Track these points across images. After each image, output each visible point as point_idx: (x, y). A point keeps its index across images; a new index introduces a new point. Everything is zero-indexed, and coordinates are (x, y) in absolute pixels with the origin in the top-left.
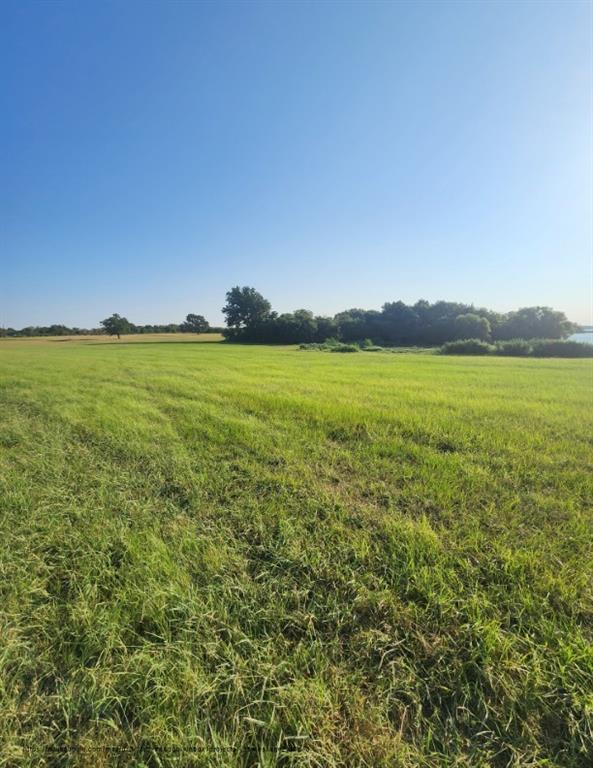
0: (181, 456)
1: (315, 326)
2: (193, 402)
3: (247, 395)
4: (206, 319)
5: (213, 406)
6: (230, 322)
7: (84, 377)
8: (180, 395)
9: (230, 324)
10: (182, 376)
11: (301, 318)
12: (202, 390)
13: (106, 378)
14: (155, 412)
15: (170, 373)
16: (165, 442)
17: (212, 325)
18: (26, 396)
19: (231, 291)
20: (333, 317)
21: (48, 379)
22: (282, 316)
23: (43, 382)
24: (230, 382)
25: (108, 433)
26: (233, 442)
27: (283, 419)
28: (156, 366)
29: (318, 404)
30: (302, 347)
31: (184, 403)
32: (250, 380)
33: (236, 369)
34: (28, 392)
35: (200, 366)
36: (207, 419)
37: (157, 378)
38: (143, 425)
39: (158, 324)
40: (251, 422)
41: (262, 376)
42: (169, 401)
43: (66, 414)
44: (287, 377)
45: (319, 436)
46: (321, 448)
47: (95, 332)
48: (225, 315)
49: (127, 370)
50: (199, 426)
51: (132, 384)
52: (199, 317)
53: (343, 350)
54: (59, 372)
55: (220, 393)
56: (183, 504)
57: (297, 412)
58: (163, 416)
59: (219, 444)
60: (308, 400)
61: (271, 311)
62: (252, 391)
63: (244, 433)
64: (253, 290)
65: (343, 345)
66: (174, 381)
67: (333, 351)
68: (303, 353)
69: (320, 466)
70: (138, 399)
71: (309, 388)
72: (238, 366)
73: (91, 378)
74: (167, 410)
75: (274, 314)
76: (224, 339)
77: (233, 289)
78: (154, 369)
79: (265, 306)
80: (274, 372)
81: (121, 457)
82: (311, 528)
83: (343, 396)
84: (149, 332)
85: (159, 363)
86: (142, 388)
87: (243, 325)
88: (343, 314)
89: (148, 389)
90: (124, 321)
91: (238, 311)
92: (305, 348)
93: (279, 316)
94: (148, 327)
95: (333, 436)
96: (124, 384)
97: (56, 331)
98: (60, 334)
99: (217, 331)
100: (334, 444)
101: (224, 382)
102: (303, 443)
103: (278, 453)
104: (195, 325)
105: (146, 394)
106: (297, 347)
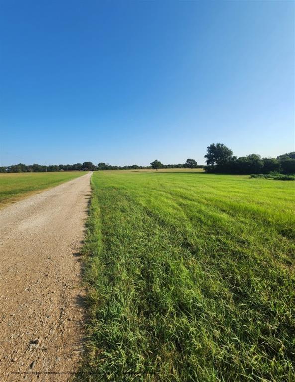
0: (189, 228)
1: (262, 163)
2: (193, 203)
3: (221, 201)
4: (196, 161)
5: (202, 206)
6: (208, 162)
7: (145, 187)
8: (186, 198)
9: (208, 164)
10: (185, 189)
11: (252, 159)
12: (196, 197)
13: (153, 187)
14: (176, 205)
15: (180, 187)
16: (181, 220)
17: (199, 164)
18: (127, 193)
19: (210, 146)
20: (276, 158)
21: (133, 187)
22: (240, 158)
23: (131, 188)
24: (210, 193)
25: (157, 212)
26: (216, 226)
27: (245, 217)
28: (173, 183)
29: (269, 211)
30: (252, 176)
31: (189, 203)
32: (222, 194)
33: (213, 187)
34: (127, 192)
35: (194, 185)
36: (200, 211)
37: (174, 189)
38: (171, 210)
39: (173, 164)
40: (225, 216)
41: (229, 192)
42: (181, 200)
43: (141, 202)
44: (245, 194)
45: (271, 231)
46: (275, 239)
47: (148, 168)
48: (206, 159)
49: (161, 185)
50: (197, 215)
51: (164, 192)
52: (192, 160)
53: (283, 179)
54: (136, 184)
55: (206, 199)
56: (193, 253)
57: (254, 215)
58: (179, 208)
59: (208, 226)
60: (262, 209)
61: (233, 156)
62: (224, 199)
63: (221, 222)
64: (223, 145)
65: (283, 176)
66: (182, 191)
67: (275, 179)
68: (253, 179)
69: (275, 250)
70: (167, 198)
71: (261, 201)
72: (214, 186)
73: (148, 188)
74: (180, 205)
75: (235, 157)
76: (205, 171)
77: (211, 145)
78: (173, 185)
79: (230, 153)
80: (236, 190)
81: (162, 223)
82: (274, 288)
83: (288, 208)
84: (169, 168)
85: (175, 182)
86: (169, 193)
87: (215, 164)
88: (284, 156)
89: (171, 194)
90: (159, 163)
91: (213, 156)
92: (255, 177)
93: (238, 158)
94: (169, 165)
95: (283, 233)
96: (161, 191)
97: (134, 167)
98: (135, 169)
99: (201, 167)
100: (285, 239)
101: (208, 193)
102: (261, 234)
103: (244, 237)
104: (191, 164)
105: (170, 196)
106: (249, 176)
